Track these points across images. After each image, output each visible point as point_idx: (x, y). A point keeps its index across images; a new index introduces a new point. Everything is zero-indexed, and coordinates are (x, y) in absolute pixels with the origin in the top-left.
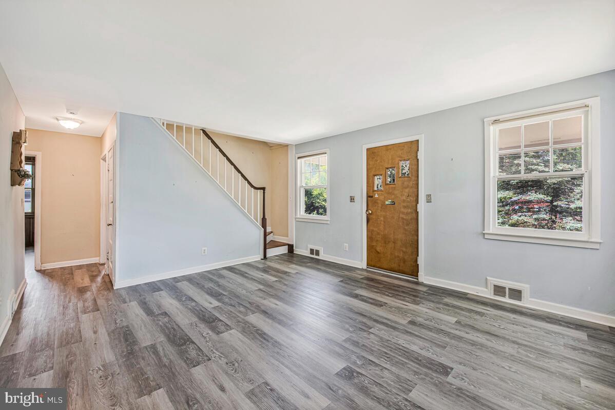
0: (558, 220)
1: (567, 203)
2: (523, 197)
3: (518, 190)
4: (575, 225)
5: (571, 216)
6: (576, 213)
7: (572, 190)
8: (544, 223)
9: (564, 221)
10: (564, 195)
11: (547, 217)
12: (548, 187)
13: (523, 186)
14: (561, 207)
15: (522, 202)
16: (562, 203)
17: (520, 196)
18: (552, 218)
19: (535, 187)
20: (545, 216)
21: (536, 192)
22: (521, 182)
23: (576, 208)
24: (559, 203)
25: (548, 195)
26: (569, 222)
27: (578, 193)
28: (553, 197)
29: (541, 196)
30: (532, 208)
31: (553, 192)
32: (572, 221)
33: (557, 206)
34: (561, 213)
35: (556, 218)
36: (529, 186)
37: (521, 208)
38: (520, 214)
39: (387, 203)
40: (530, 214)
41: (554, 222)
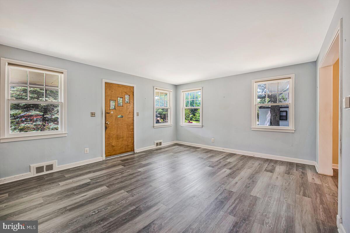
0: (46, 125)
1: (51, 116)
2: (27, 113)
3: (25, 110)
4: (54, 126)
5: (53, 122)
6: (56, 121)
7: (53, 109)
8: (39, 126)
9: (50, 124)
10: (49, 112)
11: (41, 123)
12: (41, 108)
13: (27, 107)
14: (48, 118)
15: (27, 116)
16: (48, 116)
17: (26, 113)
18: (43, 124)
19: (35, 107)
20: (40, 123)
21: (35, 110)
22: (26, 105)
23: (55, 118)
24: (47, 116)
25: (41, 112)
26: (52, 125)
27: (56, 111)
28: (44, 113)
29: (38, 113)
30: (33, 119)
31: (44, 110)
32: (53, 125)
33: (46, 118)
34: (48, 121)
35: (45, 123)
36: (31, 107)
37: (26, 119)
38: (26, 123)
39: (118, 116)
40: (31, 122)
41: (44, 126)
